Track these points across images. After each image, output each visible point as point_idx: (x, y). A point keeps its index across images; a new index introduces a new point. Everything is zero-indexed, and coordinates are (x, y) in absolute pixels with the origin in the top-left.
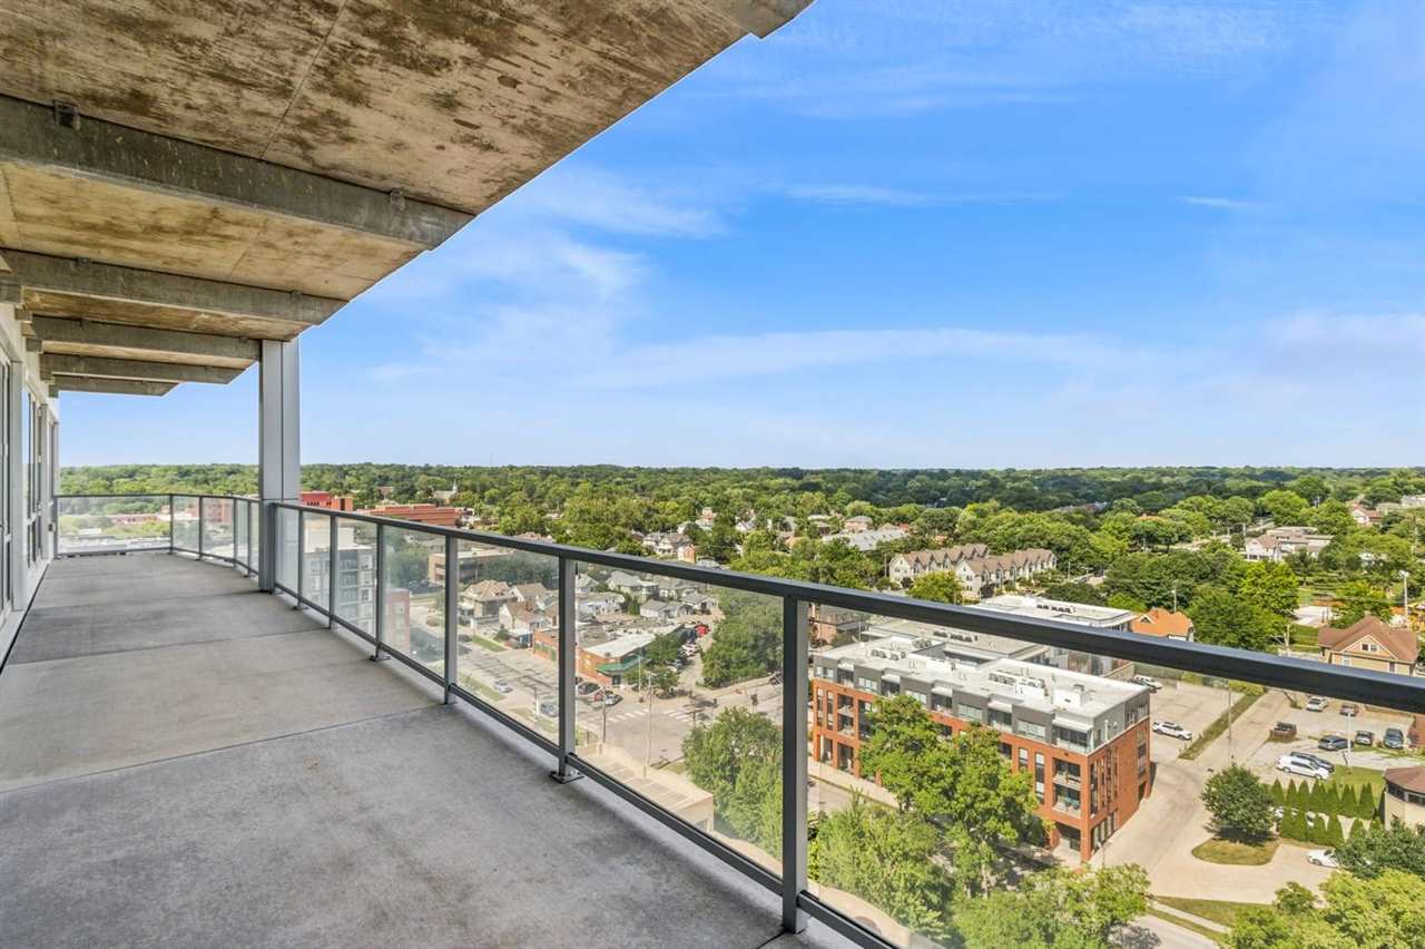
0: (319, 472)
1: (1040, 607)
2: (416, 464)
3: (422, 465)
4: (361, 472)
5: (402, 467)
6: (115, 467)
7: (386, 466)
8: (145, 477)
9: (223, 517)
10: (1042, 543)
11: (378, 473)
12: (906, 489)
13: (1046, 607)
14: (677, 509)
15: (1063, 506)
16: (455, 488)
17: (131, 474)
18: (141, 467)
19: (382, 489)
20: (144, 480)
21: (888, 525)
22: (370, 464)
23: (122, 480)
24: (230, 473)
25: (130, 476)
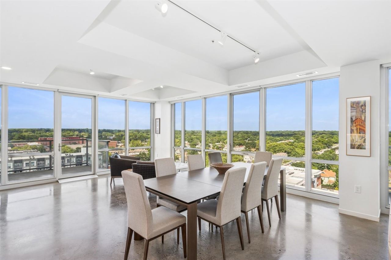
1: (295, 169)
10: (283, 151)
13: (297, 169)
14: (179, 142)
16: (114, 135)
21: (237, 146)
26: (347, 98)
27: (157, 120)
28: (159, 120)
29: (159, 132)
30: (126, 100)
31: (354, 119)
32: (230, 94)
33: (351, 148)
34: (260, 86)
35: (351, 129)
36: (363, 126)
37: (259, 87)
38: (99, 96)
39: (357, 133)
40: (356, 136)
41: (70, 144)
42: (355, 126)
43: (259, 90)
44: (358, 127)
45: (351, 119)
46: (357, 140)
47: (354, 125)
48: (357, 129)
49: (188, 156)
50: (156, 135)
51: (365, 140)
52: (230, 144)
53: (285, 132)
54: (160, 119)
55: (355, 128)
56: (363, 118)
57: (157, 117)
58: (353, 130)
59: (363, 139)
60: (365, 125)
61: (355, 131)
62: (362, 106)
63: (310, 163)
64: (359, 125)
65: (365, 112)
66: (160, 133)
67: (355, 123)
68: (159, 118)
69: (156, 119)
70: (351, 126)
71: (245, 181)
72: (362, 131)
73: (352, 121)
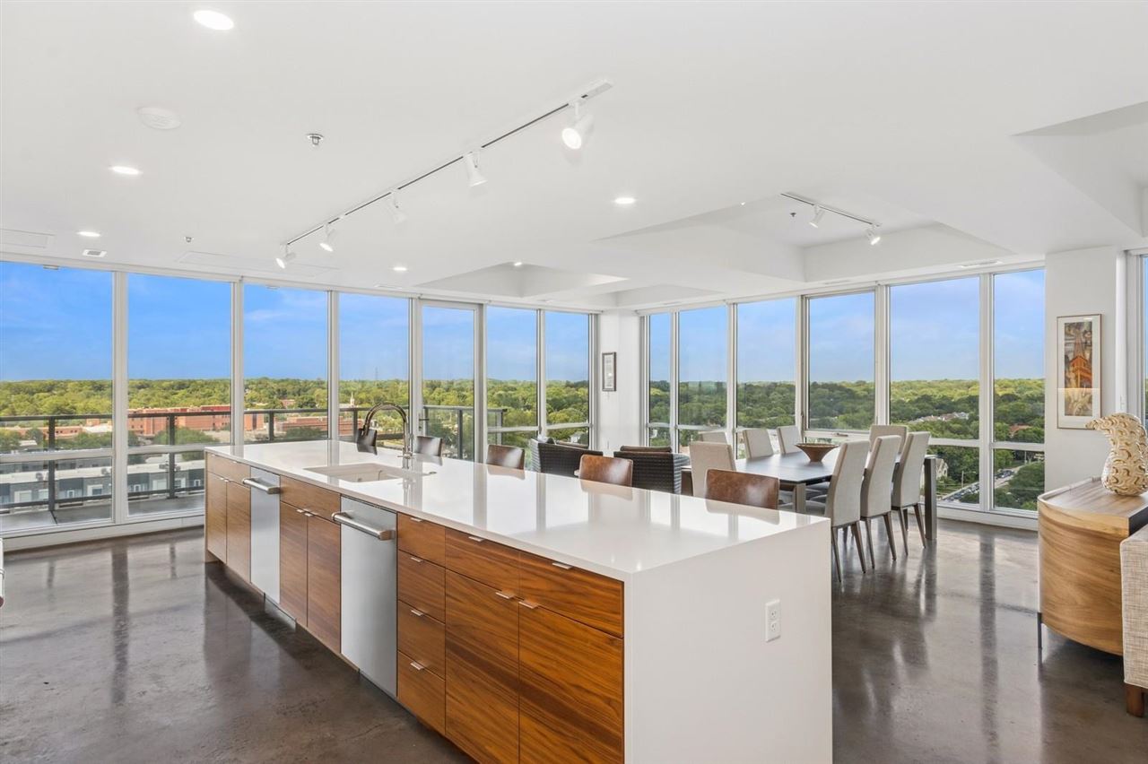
0: (222, 386)
2: (310, 380)
3: (315, 380)
4: (260, 386)
5: (296, 382)
6: (33, 382)
7: (283, 381)
8: (63, 391)
9: (145, 428)
11: (275, 386)
12: (770, 401)
15: (924, 416)
16: (352, 400)
17: (50, 389)
18: (59, 382)
19: (283, 401)
20: (62, 395)
22: (266, 379)
23: (41, 394)
24: (140, 388)
25: (49, 391)
26: (1058, 317)
27: (606, 357)
28: (612, 356)
29: (612, 387)
30: (540, 310)
31: (1071, 359)
32: (802, 296)
33: (1066, 415)
34: (876, 282)
35: (1066, 377)
36: (1088, 373)
37: (874, 284)
38: (492, 303)
39: (1077, 387)
40: (1076, 392)
41: (214, 430)
42: (1073, 372)
43: (874, 290)
44: (1079, 373)
45: (1066, 357)
46: (1076, 399)
47: (1071, 369)
48: (1077, 377)
49: (746, 431)
50: (603, 395)
51: (1090, 398)
52: (802, 413)
53: (936, 384)
54: (615, 353)
55: (1072, 376)
56: (1088, 358)
57: (604, 348)
58: (1069, 379)
59: (1088, 396)
60: (1091, 369)
61: (1073, 381)
62: (1086, 332)
63: (990, 450)
64: (1081, 369)
65: (1091, 346)
66: (615, 390)
67: (1073, 366)
68: (613, 351)
69: (604, 354)
70: (1065, 372)
71: (866, 467)
72: (1085, 381)
73: (1067, 361)
